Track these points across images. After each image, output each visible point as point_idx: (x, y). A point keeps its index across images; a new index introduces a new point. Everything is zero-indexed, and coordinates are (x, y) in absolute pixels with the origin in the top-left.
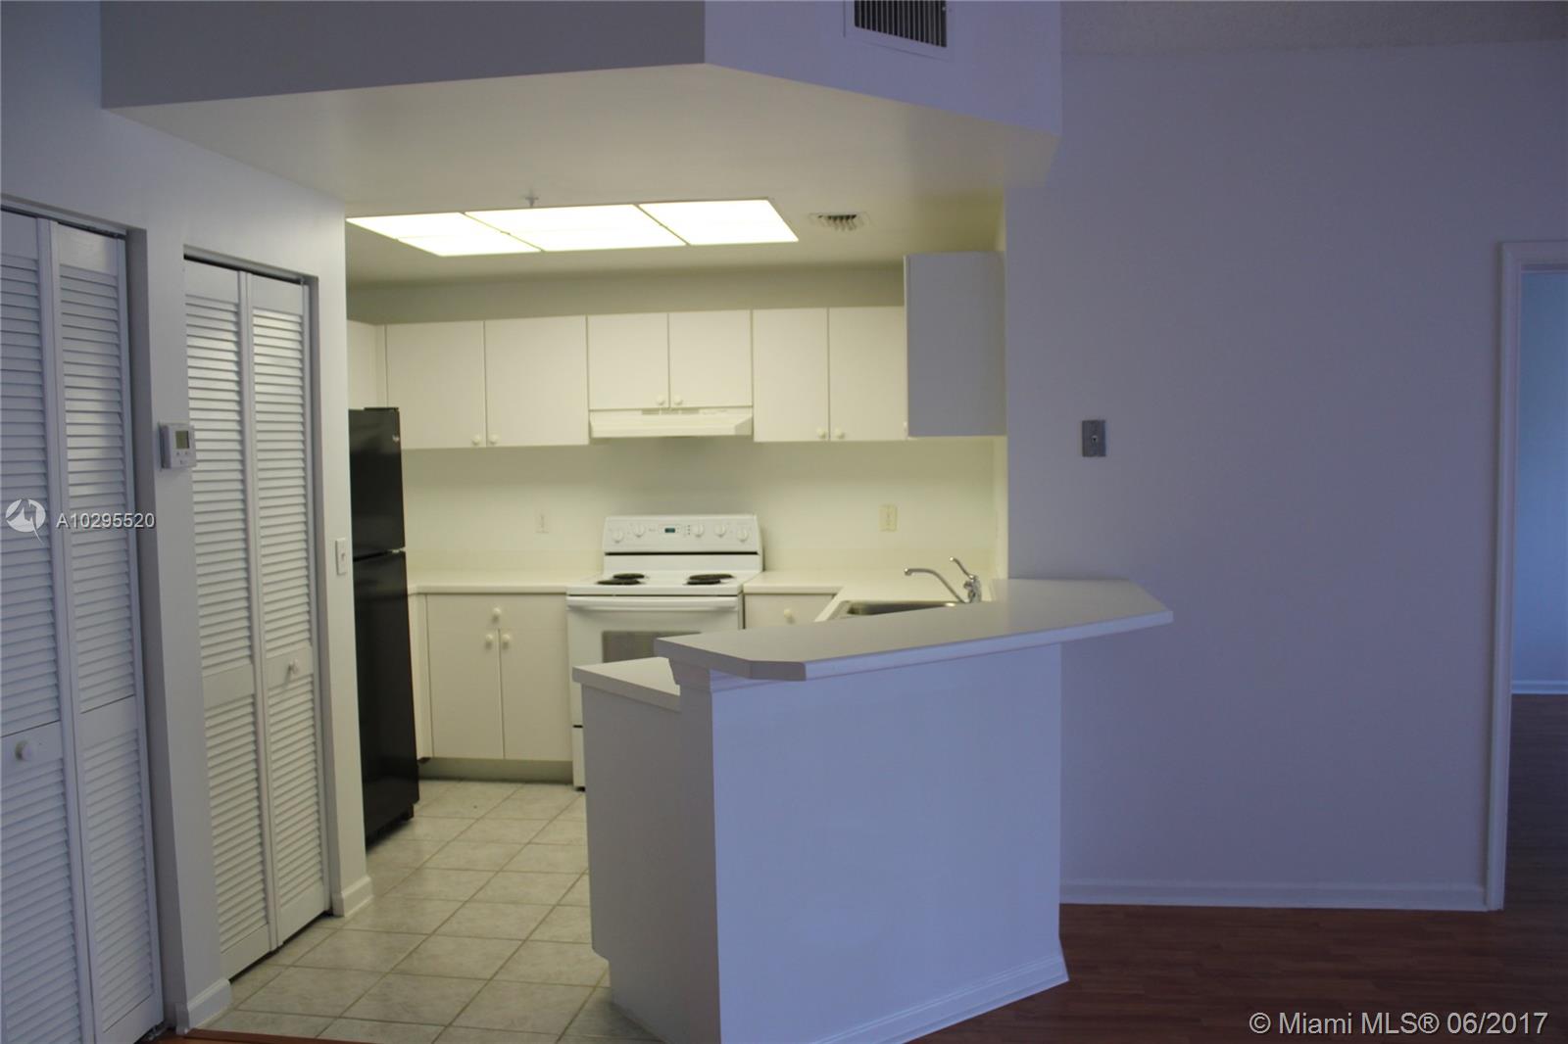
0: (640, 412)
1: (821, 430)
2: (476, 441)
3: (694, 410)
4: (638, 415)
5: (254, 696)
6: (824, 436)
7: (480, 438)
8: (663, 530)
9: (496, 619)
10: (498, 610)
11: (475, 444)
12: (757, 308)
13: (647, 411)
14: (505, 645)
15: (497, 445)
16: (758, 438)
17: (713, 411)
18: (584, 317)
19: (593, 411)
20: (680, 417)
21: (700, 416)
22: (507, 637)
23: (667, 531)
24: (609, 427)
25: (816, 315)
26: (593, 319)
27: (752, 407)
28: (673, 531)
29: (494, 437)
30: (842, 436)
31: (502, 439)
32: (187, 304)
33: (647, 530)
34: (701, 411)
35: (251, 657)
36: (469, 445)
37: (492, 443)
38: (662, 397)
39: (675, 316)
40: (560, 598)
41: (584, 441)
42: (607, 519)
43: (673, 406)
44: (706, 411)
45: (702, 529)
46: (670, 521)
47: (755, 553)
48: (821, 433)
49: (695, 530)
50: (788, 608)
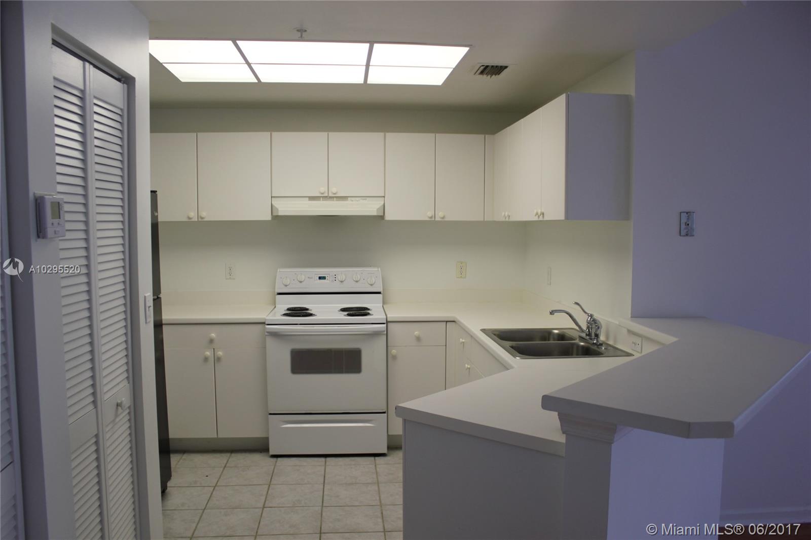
0: (307, 199)
1: (430, 214)
2: (191, 217)
3: (344, 198)
4: (306, 201)
5: (97, 436)
6: (431, 217)
7: (193, 215)
8: (318, 278)
9: (211, 341)
10: (213, 335)
11: (189, 218)
12: (388, 132)
13: (312, 198)
14: (218, 359)
15: (205, 220)
16: (388, 217)
17: (357, 199)
18: (269, 133)
19: (274, 197)
20: (335, 203)
21: (349, 202)
22: (220, 353)
23: (320, 278)
24: (286, 208)
25: (428, 138)
26: (275, 134)
27: (384, 197)
28: (324, 278)
29: (203, 214)
30: (443, 218)
31: (209, 215)
32: (55, 86)
33: (307, 277)
34: (349, 199)
35: (94, 402)
36: (185, 219)
37: (202, 218)
38: (323, 189)
39: (334, 135)
40: (260, 326)
41: (268, 217)
42: (278, 270)
43: (331, 195)
44: (353, 199)
45: (344, 277)
46: (322, 271)
47: (379, 293)
48: (430, 216)
49: (339, 278)
50: (417, 331)
